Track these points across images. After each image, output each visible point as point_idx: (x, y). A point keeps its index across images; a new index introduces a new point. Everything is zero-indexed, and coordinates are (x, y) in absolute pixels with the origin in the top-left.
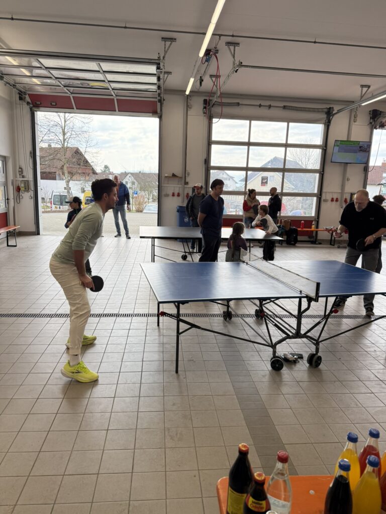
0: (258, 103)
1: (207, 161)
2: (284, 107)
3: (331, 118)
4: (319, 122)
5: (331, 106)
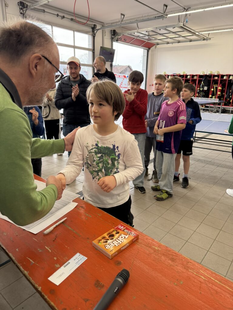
0: (56, 13)
2: (72, 19)
3: (95, 31)
4: (89, 33)
5: (95, 24)
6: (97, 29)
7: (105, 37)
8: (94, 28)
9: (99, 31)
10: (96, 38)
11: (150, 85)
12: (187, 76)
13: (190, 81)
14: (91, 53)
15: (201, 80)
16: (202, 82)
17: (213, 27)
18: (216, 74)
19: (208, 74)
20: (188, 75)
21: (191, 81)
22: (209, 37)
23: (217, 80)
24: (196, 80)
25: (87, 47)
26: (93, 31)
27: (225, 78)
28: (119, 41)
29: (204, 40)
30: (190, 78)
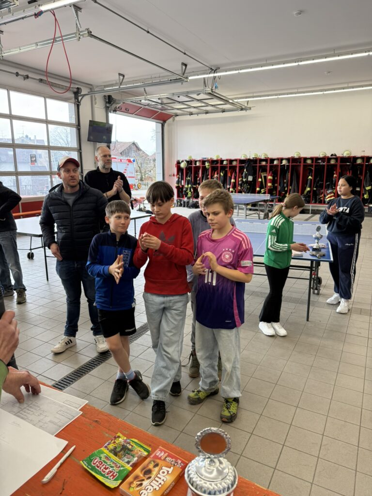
0: (15, 71)
2: (41, 80)
3: (80, 98)
4: (70, 101)
5: (79, 87)
6: (82, 94)
7: (96, 106)
8: (77, 93)
9: (85, 98)
10: (81, 107)
11: (170, 176)
12: (222, 161)
13: (228, 169)
14: (74, 130)
15: (243, 166)
16: (245, 170)
17: (253, 93)
18: (263, 157)
19: (251, 158)
20: (224, 160)
21: (230, 169)
22: (249, 106)
23: (265, 166)
24: (235, 167)
25: (67, 121)
26: (76, 98)
27: (275, 162)
28: (118, 112)
29: (242, 109)
30: (227, 164)
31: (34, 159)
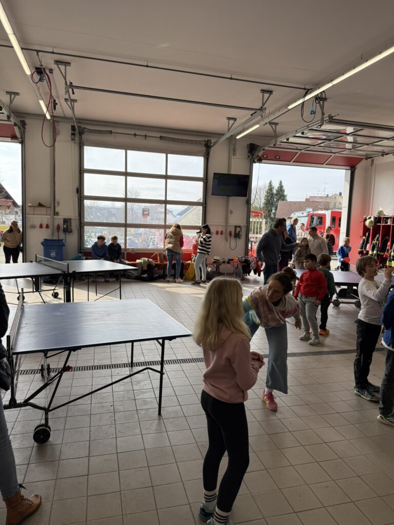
0: (133, 132)
1: (80, 190)
2: (161, 138)
5: (209, 139)
7: (235, 157)
8: (208, 146)
14: (202, 184)
26: (207, 150)
28: (263, 161)
31: (147, 212)
